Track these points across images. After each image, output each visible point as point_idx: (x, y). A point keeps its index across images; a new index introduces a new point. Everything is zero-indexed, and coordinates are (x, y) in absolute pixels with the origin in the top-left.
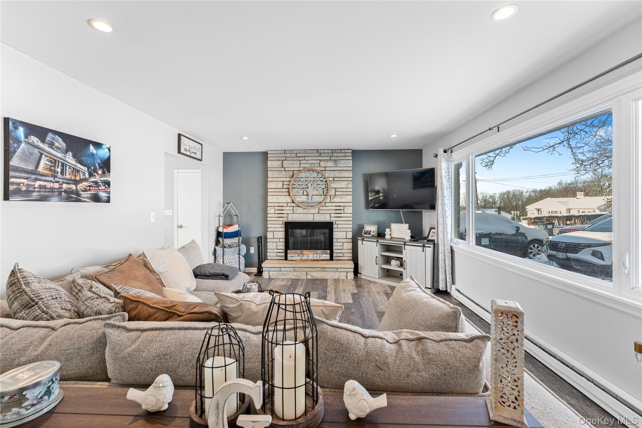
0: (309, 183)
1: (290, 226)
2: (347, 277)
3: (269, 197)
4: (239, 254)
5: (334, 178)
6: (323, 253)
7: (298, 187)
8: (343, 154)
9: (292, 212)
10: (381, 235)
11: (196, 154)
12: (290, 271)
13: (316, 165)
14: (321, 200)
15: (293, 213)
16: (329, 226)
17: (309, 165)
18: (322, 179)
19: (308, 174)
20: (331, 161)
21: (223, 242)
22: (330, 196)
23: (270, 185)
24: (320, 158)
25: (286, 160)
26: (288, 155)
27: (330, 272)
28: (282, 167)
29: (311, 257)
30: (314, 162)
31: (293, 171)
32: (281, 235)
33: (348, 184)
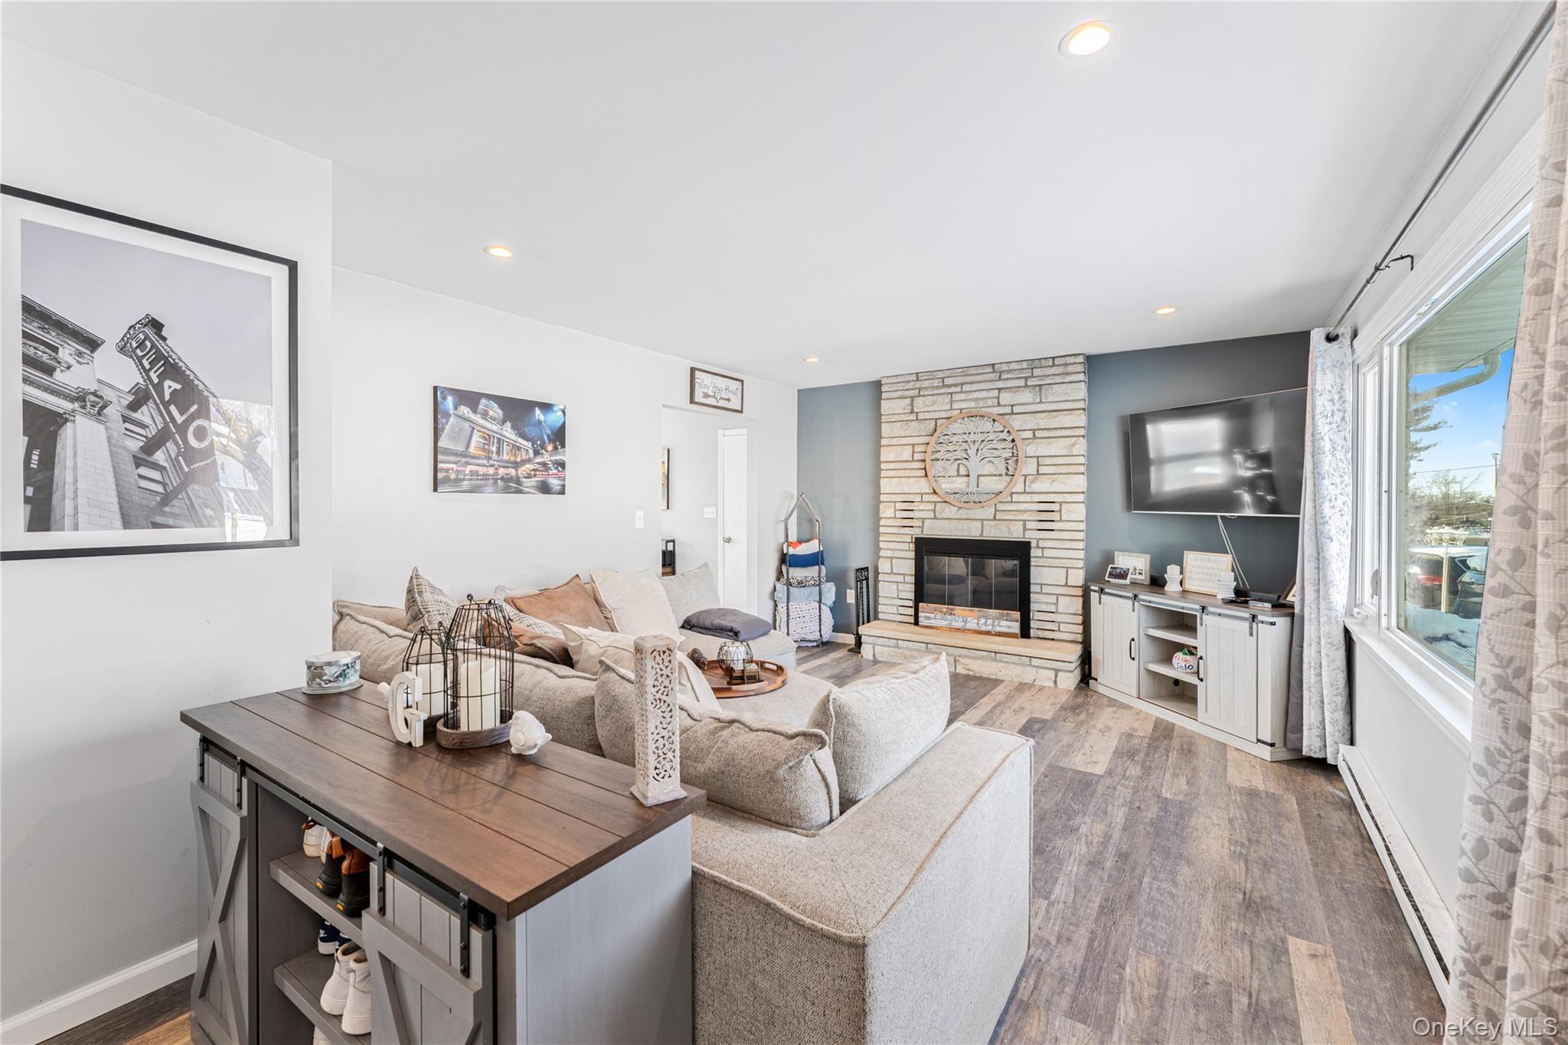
0: (972, 446)
1: (927, 548)
2: (1055, 682)
3: (883, 482)
4: (820, 602)
5: (1034, 431)
6: (1001, 617)
7: (945, 457)
8: (1060, 370)
9: (933, 516)
10: (1157, 583)
11: (729, 400)
12: (919, 651)
13: (990, 403)
14: (1000, 487)
15: (935, 518)
16: (1020, 551)
17: (973, 404)
18: (1004, 435)
19: (970, 425)
20: (1027, 390)
21: (788, 573)
22: (1026, 476)
23: (886, 455)
24: (1000, 384)
25: (920, 396)
26: (926, 384)
27: (1013, 666)
28: (912, 412)
29: (972, 624)
30: (984, 394)
31: (936, 419)
32: (907, 567)
33: (1073, 445)
